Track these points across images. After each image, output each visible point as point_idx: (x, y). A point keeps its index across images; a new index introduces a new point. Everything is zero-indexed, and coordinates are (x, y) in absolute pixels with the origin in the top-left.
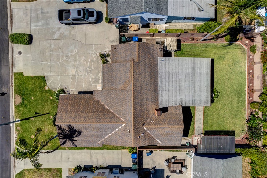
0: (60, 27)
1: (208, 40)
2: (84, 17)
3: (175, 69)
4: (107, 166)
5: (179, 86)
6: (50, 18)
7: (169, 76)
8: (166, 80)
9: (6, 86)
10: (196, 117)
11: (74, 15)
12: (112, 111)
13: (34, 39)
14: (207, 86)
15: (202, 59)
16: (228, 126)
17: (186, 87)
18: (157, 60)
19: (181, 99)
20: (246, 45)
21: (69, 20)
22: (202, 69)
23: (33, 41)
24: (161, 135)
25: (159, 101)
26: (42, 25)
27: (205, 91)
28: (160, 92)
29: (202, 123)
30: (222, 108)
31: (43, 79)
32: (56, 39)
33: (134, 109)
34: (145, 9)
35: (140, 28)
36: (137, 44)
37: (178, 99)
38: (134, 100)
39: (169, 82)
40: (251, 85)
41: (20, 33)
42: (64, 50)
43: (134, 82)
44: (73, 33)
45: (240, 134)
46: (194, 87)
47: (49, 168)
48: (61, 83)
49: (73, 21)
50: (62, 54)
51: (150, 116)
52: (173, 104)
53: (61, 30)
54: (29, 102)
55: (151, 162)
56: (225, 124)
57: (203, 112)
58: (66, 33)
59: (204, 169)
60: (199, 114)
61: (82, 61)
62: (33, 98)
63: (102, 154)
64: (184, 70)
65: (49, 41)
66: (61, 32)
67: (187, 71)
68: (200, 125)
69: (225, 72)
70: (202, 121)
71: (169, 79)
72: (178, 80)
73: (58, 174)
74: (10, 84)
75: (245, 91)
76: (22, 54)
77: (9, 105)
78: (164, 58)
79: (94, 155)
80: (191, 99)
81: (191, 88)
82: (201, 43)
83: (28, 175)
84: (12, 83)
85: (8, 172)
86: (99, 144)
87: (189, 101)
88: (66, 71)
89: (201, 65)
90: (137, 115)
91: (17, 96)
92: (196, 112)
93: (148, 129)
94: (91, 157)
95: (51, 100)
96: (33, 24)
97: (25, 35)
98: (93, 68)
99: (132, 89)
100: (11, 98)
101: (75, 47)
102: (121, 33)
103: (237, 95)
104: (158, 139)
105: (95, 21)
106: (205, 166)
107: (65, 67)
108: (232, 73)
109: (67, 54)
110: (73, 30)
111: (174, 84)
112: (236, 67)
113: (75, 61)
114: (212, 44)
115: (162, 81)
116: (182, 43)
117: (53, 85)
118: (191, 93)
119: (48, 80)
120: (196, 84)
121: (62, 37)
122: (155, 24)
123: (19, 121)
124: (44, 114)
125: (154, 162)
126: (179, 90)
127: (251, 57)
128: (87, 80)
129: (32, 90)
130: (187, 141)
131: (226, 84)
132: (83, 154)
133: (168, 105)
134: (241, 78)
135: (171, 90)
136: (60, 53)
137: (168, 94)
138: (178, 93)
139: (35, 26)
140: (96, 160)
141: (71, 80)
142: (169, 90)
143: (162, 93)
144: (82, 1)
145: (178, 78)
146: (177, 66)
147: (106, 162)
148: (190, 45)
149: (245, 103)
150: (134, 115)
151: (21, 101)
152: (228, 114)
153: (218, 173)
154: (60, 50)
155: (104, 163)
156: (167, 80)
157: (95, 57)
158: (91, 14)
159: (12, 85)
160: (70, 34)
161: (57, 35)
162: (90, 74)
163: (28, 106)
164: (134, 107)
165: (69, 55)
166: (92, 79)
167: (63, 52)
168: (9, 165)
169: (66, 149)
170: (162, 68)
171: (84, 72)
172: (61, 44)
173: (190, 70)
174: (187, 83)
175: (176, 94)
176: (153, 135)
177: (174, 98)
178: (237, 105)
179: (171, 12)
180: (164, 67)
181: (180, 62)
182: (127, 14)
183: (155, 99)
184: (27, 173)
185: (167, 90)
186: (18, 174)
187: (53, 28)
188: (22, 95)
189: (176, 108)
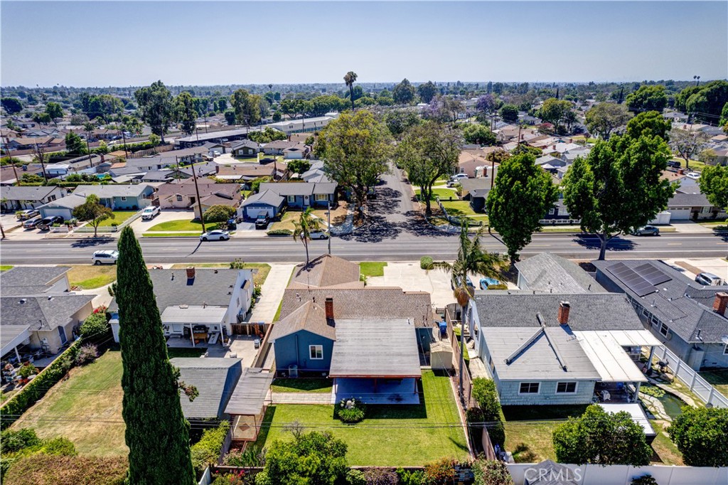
37: (346, 338)
57: (316, 402)
92: (318, 394)
116: (450, 377)
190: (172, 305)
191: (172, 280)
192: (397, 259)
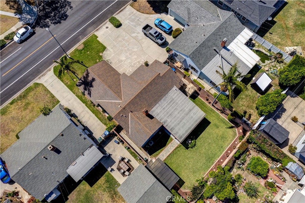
0: (140, 32)
1: (217, 108)
2: (157, 36)
3: (179, 101)
4: (85, 126)
5: (172, 112)
6: (140, 25)
7: (171, 101)
8: (167, 102)
9: (83, 36)
10: (167, 147)
11: (152, 32)
12: (122, 90)
13: (121, 27)
14: (190, 128)
15: (200, 109)
16: (183, 174)
17: (175, 116)
18: (173, 87)
19: (167, 120)
20: (240, 132)
21: (147, 33)
22: (195, 115)
23: (120, 28)
24: (135, 128)
25: (153, 109)
26: (132, 25)
27: (186, 130)
28: (158, 105)
29: (167, 155)
30: (189, 158)
31: (104, 48)
32: (132, 36)
33: (134, 98)
34: (190, 55)
35: (182, 68)
36: (169, 68)
37: (165, 118)
38: (139, 93)
39: (168, 104)
40: (222, 160)
41: (118, 19)
42: (130, 44)
43: (148, 84)
44: (144, 40)
45: (186, 188)
46: (181, 121)
47: (54, 95)
48: (111, 58)
49: (149, 34)
50: (127, 45)
51: (140, 111)
52: (159, 118)
53: (139, 34)
54: (85, 53)
55: (112, 149)
56: (183, 171)
57: (174, 148)
58: (140, 38)
59: (140, 177)
60: (171, 147)
61: (133, 57)
62: (88, 53)
63: (90, 116)
64: (183, 106)
65: (127, 34)
66: (138, 35)
67: (185, 109)
68: (165, 155)
69: (211, 137)
70: (169, 154)
71: (170, 102)
72: (175, 108)
73: (54, 104)
74: (86, 37)
75: (214, 161)
76: (107, 29)
77: (74, 46)
78: (178, 89)
79: (85, 112)
80: (173, 126)
81: (178, 119)
82: (210, 106)
83: (40, 89)
84: (87, 38)
85: (34, 78)
86: (96, 102)
87: (170, 126)
88: (120, 55)
89: (196, 113)
90: (133, 103)
91: (83, 45)
93: (131, 117)
94: (83, 111)
95: (96, 62)
96: (128, 21)
97: (119, 22)
98: (135, 66)
99: (144, 87)
100: (78, 43)
101: (138, 48)
102: (167, 60)
103: (207, 158)
104: (131, 129)
105: (160, 44)
106: (142, 176)
107: (121, 53)
108: (215, 142)
109: (130, 48)
110: (145, 39)
111: (170, 108)
112: (221, 140)
113: (130, 54)
114: (217, 113)
115: (165, 100)
116: (199, 97)
117: (105, 55)
118: (175, 123)
119: (106, 51)
120: (184, 121)
121: (135, 38)
122: (192, 72)
123: (69, 57)
124: (85, 66)
125: (114, 150)
126: (170, 114)
127: (236, 143)
128: (126, 69)
129: (92, 49)
130: (147, 158)
131: (206, 145)
132: (80, 105)
133: (156, 116)
134: (218, 150)
135: (165, 110)
136: (127, 44)
137: (162, 110)
138: (168, 115)
139: (128, 22)
140: (83, 116)
141: (118, 62)
142: (164, 108)
143: (159, 106)
144: (163, 30)
145: (176, 107)
146: (181, 101)
147: (87, 122)
148: (203, 101)
149: (208, 169)
150: (131, 100)
151: (81, 49)
152: (190, 166)
153: (146, 187)
154: (128, 43)
155: (85, 122)
156: (169, 102)
157: (142, 61)
158: (162, 39)
159: (86, 38)
160: (141, 39)
161: (134, 35)
162: (131, 67)
163: (82, 55)
164: (135, 97)
165: (130, 49)
166: (129, 71)
167: (128, 45)
168: (38, 74)
169: (74, 94)
170: (172, 94)
171: (129, 64)
172: (132, 41)
173: (187, 110)
174: (178, 115)
175: (167, 115)
176: (130, 123)
177: (163, 115)
178: (201, 165)
179: (204, 71)
180: (173, 94)
181: (185, 100)
182: (179, 51)
183: (151, 105)
184: (41, 87)
185: (163, 107)
186: (37, 83)
187: (136, 30)
188: (85, 47)
189: (158, 122)
190: (67, 168)
191: (47, 159)
192: (95, 26)
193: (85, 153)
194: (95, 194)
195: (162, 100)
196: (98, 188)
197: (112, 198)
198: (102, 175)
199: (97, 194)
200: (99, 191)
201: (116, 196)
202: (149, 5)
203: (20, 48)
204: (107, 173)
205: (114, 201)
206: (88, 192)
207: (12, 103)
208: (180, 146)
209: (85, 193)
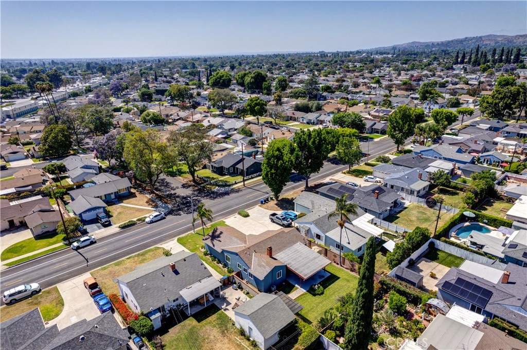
0: (267, 220)
1: (346, 268)
2: (283, 219)
3: (303, 251)
5: (297, 258)
6: (267, 216)
7: (296, 251)
10: (291, 294)
12: (247, 241)
14: (315, 269)
17: (300, 261)
18: (298, 242)
19: (291, 263)
22: (321, 262)
23: (248, 217)
25: (276, 255)
26: (260, 216)
27: (311, 270)
32: (259, 222)
33: (259, 242)
37: (290, 261)
38: (265, 240)
39: (293, 253)
43: (273, 235)
44: (270, 225)
46: (305, 265)
49: (276, 218)
51: (263, 253)
52: (283, 261)
57: (299, 295)
58: (267, 223)
60: (295, 294)
64: (308, 255)
65: (253, 221)
66: (265, 222)
76: (235, 218)
78: (303, 244)
80: (297, 267)
81: (303, 263)
82: (338, 266)
84: (215, 222)
85: (156, 244)
86: (221, 249)
89: (321, 260)
91: (210, 226)
93: (255, 256)
96: (256, 214)
97: (247, 215)
99: (269, 237)
101: (264, 229)
104: (253, 265)
105: (286, 225)
110: (272, 224)
114: (346, 271)
118: (300, 265)
120: (308, 264)
125: (231, 295)
126: (295, 259)
133: (280, 259)
135: (290, 256)
136: (253, 227)
137: (286, 256)
138: (292, 260)
143: (283, 253)
145: (300, 255)
146: (306, 251)
150: (256, 244)
151: (208, 228)
156: (293, 251)
158: (288, 221)
161: (261, 222)
165: (256, 229)
167: (255, 227)
168: (160, 242)
170: (296, 246)
172: (258, 225)
173: (312, 258)
174: (303, 260)
176: (254, 261)
177: (287, 259)
179: (328, 234)
180: (298, 247)
183: (275, 252)
185: (288, 254)
186: (158, 247)
187: (263, 219)
190: (181, 290)
191: (164, 276)
192: (224, 216)
193: (202, 281)
194: (202, 329)
195: (287, 250)
196: (206, 324)
197: (223, 333)
198: (214, 314)
199: (204, 329)
200: (208, 327)
201: (227, 332)
202: (277, 206)
203: (149, 226)
204: (220, 312)
205: (224, 336)
206: (194, 327)
207: (128, 258)
208: (306, 294)
209: (190, 327)
